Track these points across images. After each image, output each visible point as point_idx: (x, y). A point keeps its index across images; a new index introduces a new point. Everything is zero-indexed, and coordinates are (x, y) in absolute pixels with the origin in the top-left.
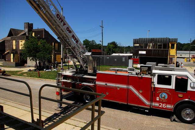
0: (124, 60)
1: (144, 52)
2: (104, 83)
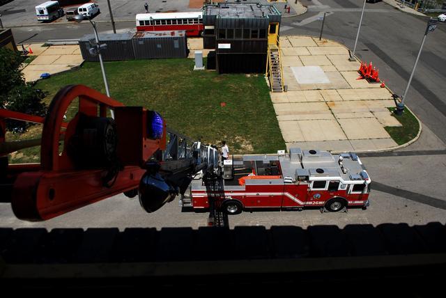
0: (177, 45)
1: (228, 46)
2: (255, 194)
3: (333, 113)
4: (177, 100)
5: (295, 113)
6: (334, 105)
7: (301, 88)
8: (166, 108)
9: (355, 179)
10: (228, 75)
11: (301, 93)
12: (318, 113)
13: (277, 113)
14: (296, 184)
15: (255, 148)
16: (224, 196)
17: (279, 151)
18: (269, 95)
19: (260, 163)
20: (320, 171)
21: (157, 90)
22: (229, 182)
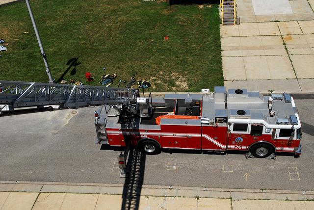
2: (172, 134)
3: (286, 49)
4: (121, 33)
5: (243, 48)
6: (291, 39)
7: (257, 20)
8: (107, 42)
9: (281, 123)
10: (179, 6)
11: (255, 25)
12: (270, 48)
13: (222, 48)
14: (214, 126)
15: (190, 86)
16: (140, 135)
17: (203, 90)
18: (218, 28)
19: (181, 102)
20: (241, 113)
21: (102, 22)
22: (146, 121)
